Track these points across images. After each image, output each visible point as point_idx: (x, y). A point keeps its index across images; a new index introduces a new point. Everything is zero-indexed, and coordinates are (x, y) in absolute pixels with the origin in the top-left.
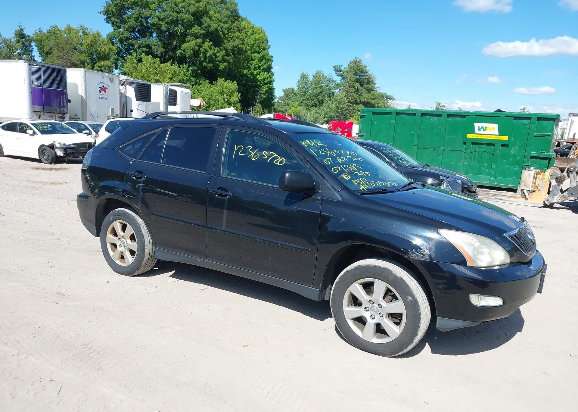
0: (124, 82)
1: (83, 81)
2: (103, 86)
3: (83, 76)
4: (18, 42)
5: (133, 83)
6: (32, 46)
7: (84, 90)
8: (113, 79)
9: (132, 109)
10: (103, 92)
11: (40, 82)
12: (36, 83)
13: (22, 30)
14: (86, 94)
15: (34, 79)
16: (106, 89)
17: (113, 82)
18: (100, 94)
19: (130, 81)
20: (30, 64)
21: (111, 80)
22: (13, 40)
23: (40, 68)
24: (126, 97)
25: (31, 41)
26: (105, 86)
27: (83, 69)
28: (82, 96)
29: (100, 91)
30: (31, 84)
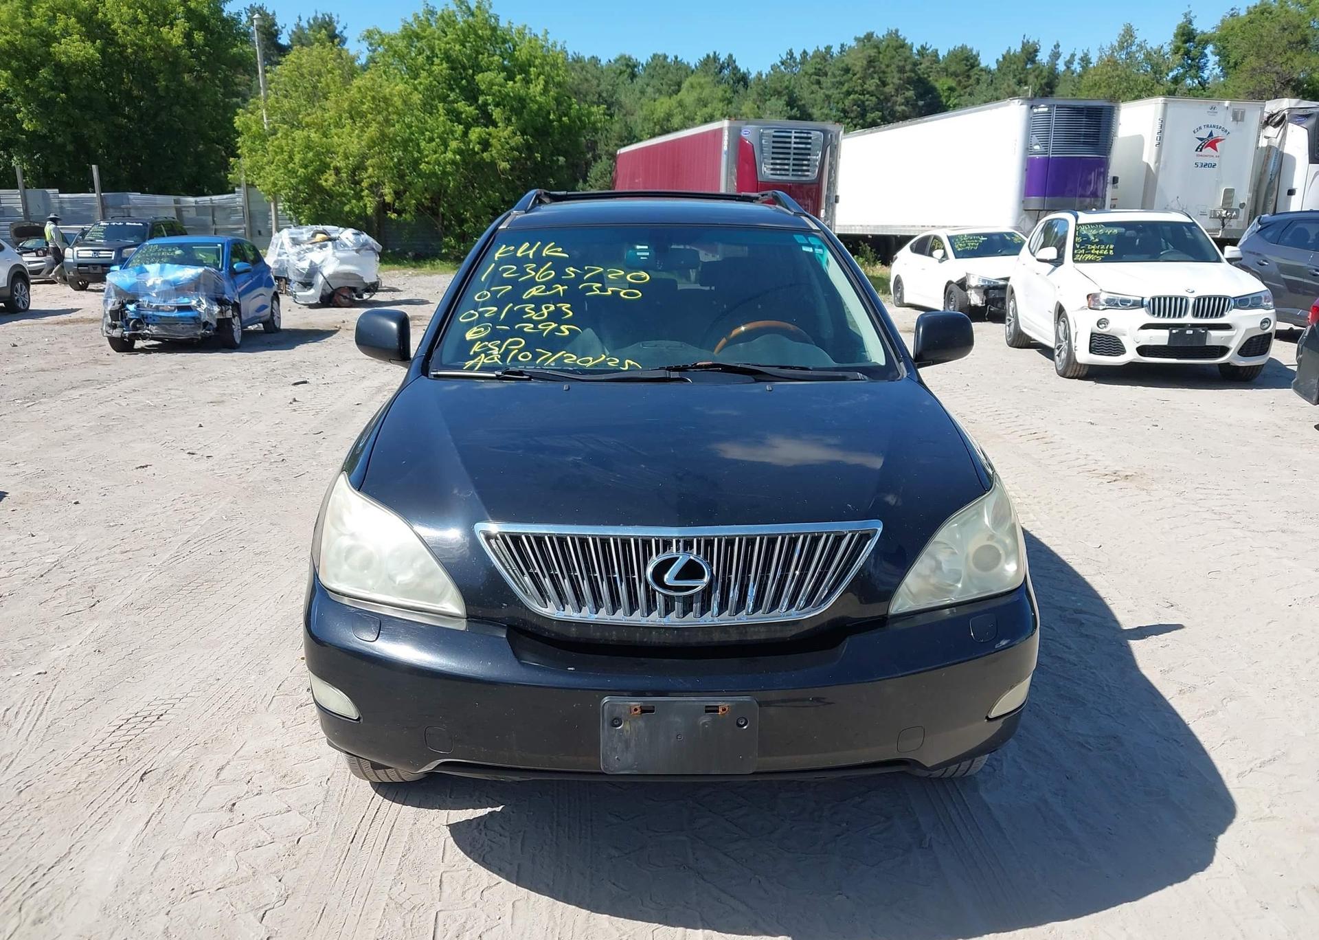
0: (1284, 117)
1: (1157, 128)
2: (1211, 135)
3: (1159, 116)
4: (1176, 50)
5: (1307, 116)
6: (1206, 56)
7: (1155, 149)
8: (1243, 113)
9: (1294, 187)
10: (1209, 150)
11: (1046, 145)
12: (1037, 147)
13: (1190, 22)
14: (1158, 160)
15: (1035, 139)
16: (1217, 141)
17: (1242, 120)
18: (1197, 155)
19: (1301, 112)
20: (1031, 107)
21: (1237, 117)
22: (1167, 49)
23: (1049, 113)
24: (1281, 156)
25: (1207, 42)
26: (1217, 133)
27: (1161, 100)
28: (1148, 165)
29: (1200, 149)
30: (1028, 149)
